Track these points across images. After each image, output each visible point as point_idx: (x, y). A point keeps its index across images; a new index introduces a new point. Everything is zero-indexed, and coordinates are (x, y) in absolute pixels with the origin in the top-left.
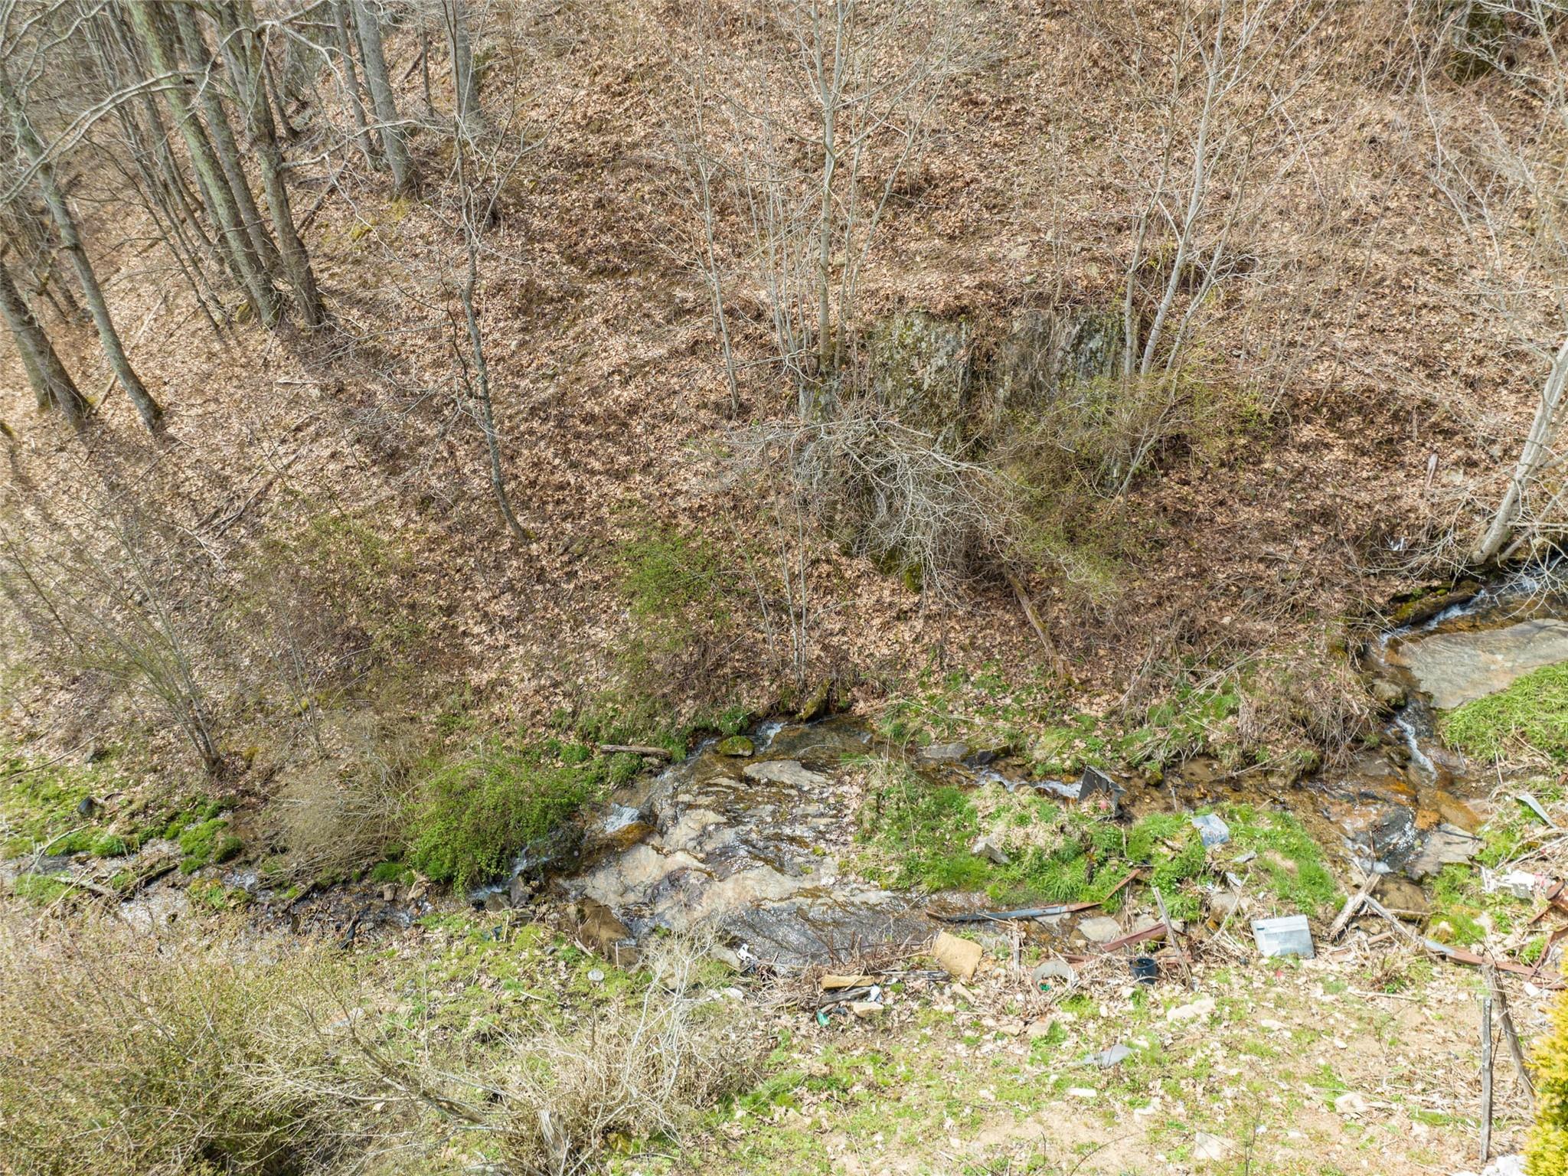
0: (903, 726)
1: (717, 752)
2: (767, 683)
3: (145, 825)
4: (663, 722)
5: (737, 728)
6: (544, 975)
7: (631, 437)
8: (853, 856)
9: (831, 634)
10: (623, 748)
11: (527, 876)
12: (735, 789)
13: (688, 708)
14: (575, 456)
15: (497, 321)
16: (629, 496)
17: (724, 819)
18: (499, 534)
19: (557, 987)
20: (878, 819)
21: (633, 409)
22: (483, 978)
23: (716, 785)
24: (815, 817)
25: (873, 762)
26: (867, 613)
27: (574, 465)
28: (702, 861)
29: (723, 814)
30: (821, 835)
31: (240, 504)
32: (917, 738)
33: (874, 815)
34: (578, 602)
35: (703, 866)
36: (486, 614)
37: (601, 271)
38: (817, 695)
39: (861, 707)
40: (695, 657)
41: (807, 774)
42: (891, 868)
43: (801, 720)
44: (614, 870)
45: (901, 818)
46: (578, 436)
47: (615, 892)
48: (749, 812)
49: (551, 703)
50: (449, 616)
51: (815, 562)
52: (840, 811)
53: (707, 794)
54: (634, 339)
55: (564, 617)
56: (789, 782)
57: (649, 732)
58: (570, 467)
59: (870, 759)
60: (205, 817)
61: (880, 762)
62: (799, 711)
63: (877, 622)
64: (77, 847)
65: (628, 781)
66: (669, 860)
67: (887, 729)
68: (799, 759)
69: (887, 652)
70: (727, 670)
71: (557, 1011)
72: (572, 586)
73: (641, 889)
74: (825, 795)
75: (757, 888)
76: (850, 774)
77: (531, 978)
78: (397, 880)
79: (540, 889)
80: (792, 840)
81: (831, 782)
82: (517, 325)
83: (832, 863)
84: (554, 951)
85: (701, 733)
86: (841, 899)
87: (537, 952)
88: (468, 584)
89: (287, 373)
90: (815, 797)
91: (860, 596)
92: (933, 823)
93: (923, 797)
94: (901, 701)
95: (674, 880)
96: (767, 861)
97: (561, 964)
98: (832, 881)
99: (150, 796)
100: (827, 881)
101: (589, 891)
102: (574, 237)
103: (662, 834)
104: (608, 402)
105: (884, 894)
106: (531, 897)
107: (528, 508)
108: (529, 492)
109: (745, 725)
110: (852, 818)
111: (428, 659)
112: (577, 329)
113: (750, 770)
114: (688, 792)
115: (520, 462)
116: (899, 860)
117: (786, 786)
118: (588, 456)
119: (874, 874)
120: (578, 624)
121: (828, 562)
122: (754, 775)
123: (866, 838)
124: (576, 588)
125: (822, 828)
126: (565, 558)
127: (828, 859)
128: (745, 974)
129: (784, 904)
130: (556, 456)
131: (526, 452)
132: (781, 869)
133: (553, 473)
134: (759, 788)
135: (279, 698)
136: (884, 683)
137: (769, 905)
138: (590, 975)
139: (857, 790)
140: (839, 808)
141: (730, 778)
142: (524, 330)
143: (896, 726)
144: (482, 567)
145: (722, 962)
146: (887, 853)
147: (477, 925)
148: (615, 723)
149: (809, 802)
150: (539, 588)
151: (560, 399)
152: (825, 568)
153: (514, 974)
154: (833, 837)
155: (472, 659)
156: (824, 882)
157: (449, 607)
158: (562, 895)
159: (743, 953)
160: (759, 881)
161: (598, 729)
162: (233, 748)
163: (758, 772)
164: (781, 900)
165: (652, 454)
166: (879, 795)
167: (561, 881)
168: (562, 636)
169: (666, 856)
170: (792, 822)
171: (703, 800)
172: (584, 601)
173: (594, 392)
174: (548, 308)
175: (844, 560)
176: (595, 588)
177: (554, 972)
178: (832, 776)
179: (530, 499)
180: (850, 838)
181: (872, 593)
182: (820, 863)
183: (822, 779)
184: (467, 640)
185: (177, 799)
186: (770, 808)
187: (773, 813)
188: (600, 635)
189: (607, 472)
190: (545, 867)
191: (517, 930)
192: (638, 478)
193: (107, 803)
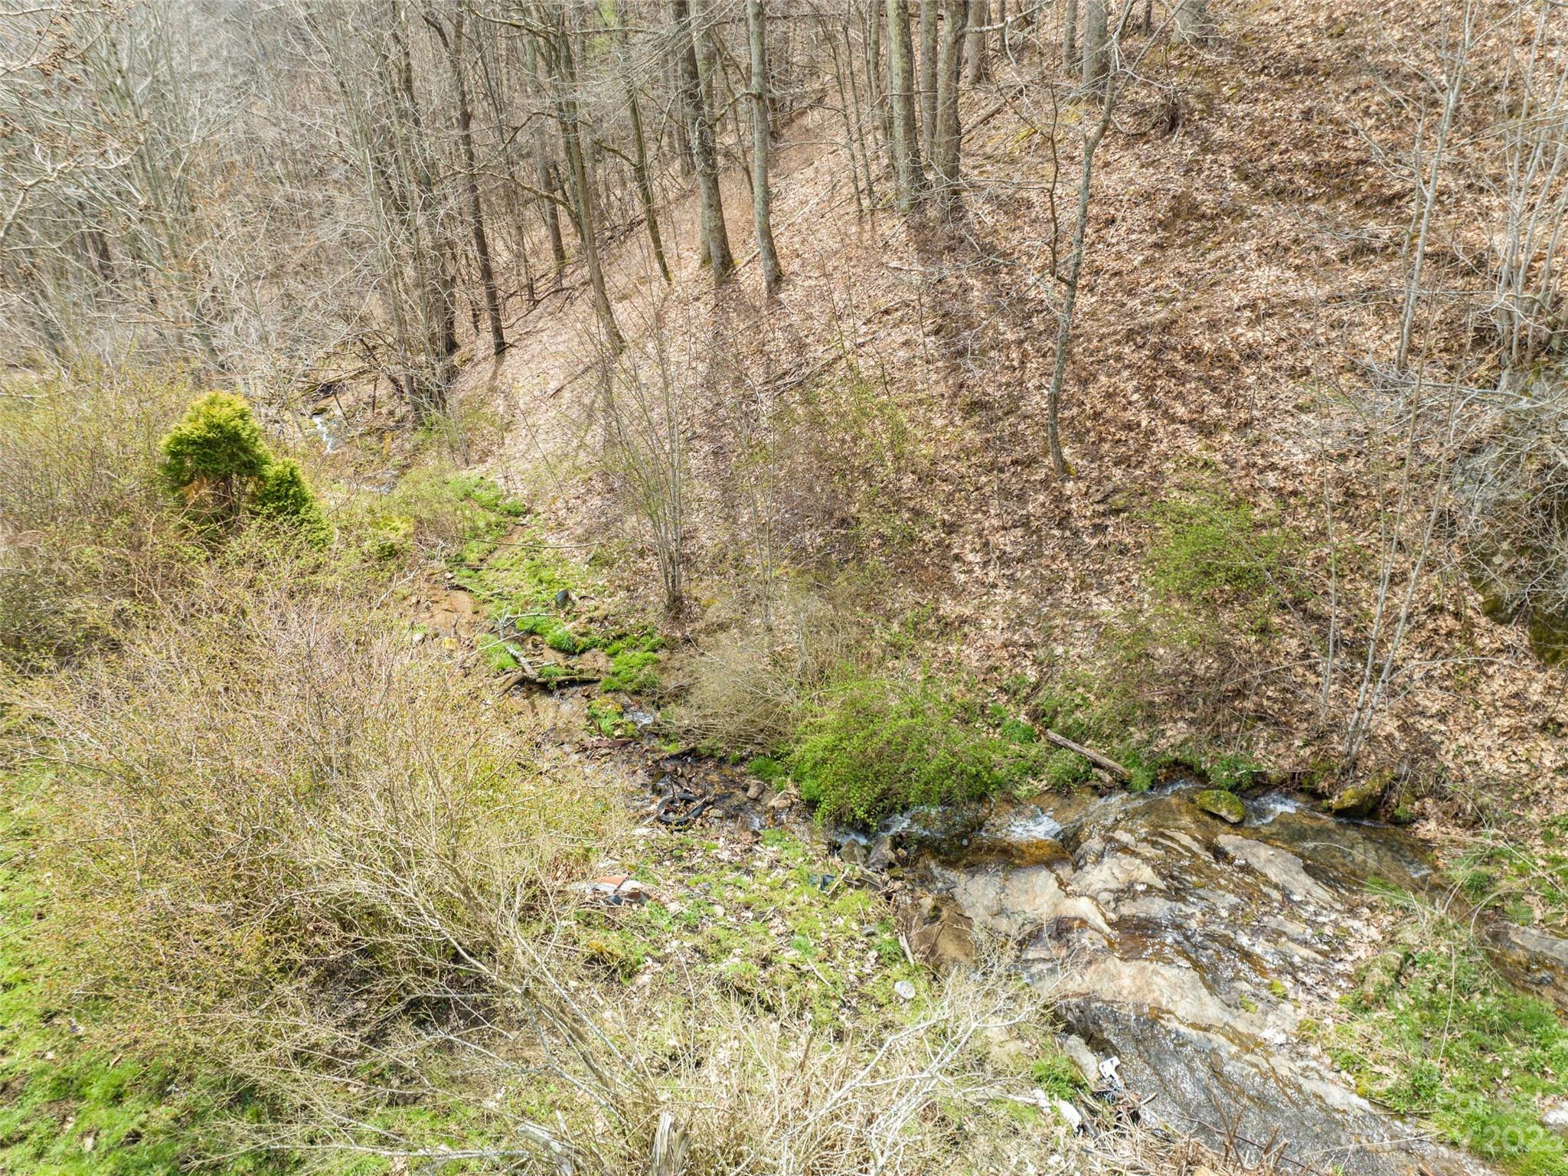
0: (1491, 880)
1: (1193, 801)
2: (1298, 743)
3: (596, 633)
4: (1137, 736)
5: (1231, 782)
6: (846, 955)
7: (1237, 388)
8: (1329, 1021)
9: (1422, 714)
10: (1074, 745)
11: (898, 842)
12: (1194, 855)
13: (1176, 732)
14: (1158, 396)
15: (1130, 231)
16: (1205, 455)
17: (1162, 885)
18: (1037, 462)
19: (852, 978)
20: (1391, 988)
21: (1251, 355)
22: (777, 921)
23: (1172, 839)
24: (1294, 940)
25: (1417, 905)
26: (1492, 704)
27: (1152, 405)
28: (1110, 924)
29: (1164, 878)
30: (1290, 969)
31: (806, 371)
32: (1509, 906)
33: (1388, 980)
34: (1094, 562)
35: (1107, 929)
36: (986, 544)
37: (1279, 193)
38: (1369, 785)
39: (1429, 829)
40: (1211, 674)
41: (1308, 881)
42: (1385, 1070)
43: (1329, 809)
44: (997, 881)
45: (1431, 1006)
46: (1172, 373)
47: (986, 908)
48: (1201, 892)
49: (1016, 665)
50: (949, 533)
51: (1434, 610)
52: (1335, 950)
53: (1154, 844)
54: (1289, 274)
55: (1071, 575)
56: (1274, 879)
57: (1115, 742)
58: (1149, 406)
59: (1412, 900)
60: (645, 648)
61: (1429, 912)
62: (1331, 796)
63: (1504, 722)
64: (538, 630)
65: (1063, 789)
66: (1069, 902)
67: (1461, 874)
68: (1301, 856)
69: (1504, 769)
70: (1249, 705)
71: (835, 1005)
72: (1095, 542)
73: (1020, 920)
74: (1320, 919)
75: (1167, 993)
76: (1372, 908)
77: (830, 952)
78: (769, 782)
79: (904, 862)
80: (1246, 955)
81: (1338, 906)
82: (1152, 239)
83: (1291, 1016)
84: (873, 934)
85: (1180, 769)
86: (1283, 1072)
87: (855, 926)
88: (982, 507)
89: (901, 259)
90: (1305, 915)
91: (1490, 677)
92: (1487, 1039)
93: (1485, 993)
94: (1501, 844)
95: (1062, 929)
96: (1196, 965)
97: (873, 954)
98: (1281, 1039)
99: (613, 610)
100: (1272, 1035)
101: (958, 891)
102: (1259, 151)
103: (1077, 867)
104: (1225, 338)
105: (1355, 1100)
106: (891, 865)
107: (1081, 442)
108: (1088, 424)
109: (1246, 783)
110: (1350, 968)
111: (909, 569)
112: (1220, 253)
113: (1227, 840)
114: (1131, 831)
115: (1092, 389)
116: (1404, 1064)
117: (1268, 882)
118: (1175, 399)
119: (1352, 1064)
120: (1084, 586)
121: (1457, 615)
122: (1229, 849)
123: (1362, 1006)
124: (1098, 545)
125: (1297, 960)
126: (1101, 508)
127: (1287, 1007)
128: (1098, 1096)
129: (1194, 1034)
130: (1137, 390)
131: (1103, 379)
132: (1212, 987)
133: (1125, 409)
134: (1229, 869)
135: (756, 561)
136: (1481, 809)
137: (1174, 1025)
138: (898, 984)
139: (1374, 933)
140: (1336, 945)
141: (1195, 839)
142: (1156, 246)
143: (1478, 876)
144: (1005, 493)
145: (1074, 1063)
146: (1387, 1043)
147: (811, 862)
148: (1078, 714)
149: (1293, 917)
150: (1057, 533)
151: (1167, 327)
152: (1447, 622)
153: (814, 934)
154: (1309, 981)
155: (953, 586)
156: (1267, 1034)
157: (953, 524)
158: (926, 880)
159: (1109, 1067)
160: (1174, 986)
161: (1056, 713)
162: (695, 593)
163: (1237, 848)
164: (1194, 1026)
165: (1255, 413)
166: (1408, 956)
167: (933, 865)
168: (1062, 594)
169: (1068, 895)
170: (1255, 932)
171: (1147, 850)
172: (1102, 563)
173: (1213, 325)
174: (1195, 226)
175: (1483, 621)
176: (1121, 552)
177: (860, 959)
178: (1342, 899)
179: (1088, 431)
180: (1335, 995)
181: (1513, 680)
182: (1272, 1006)
183: (1327, 897)
184: (956, 565)
185: (632, 621)
186: (1232, 899)
187: (1232, 910)
188: (1103, 608)
189: (1191, 421)
190: (921, 842)
191: (851, 890)
192: (1227, 437)
193: (579, 602)
